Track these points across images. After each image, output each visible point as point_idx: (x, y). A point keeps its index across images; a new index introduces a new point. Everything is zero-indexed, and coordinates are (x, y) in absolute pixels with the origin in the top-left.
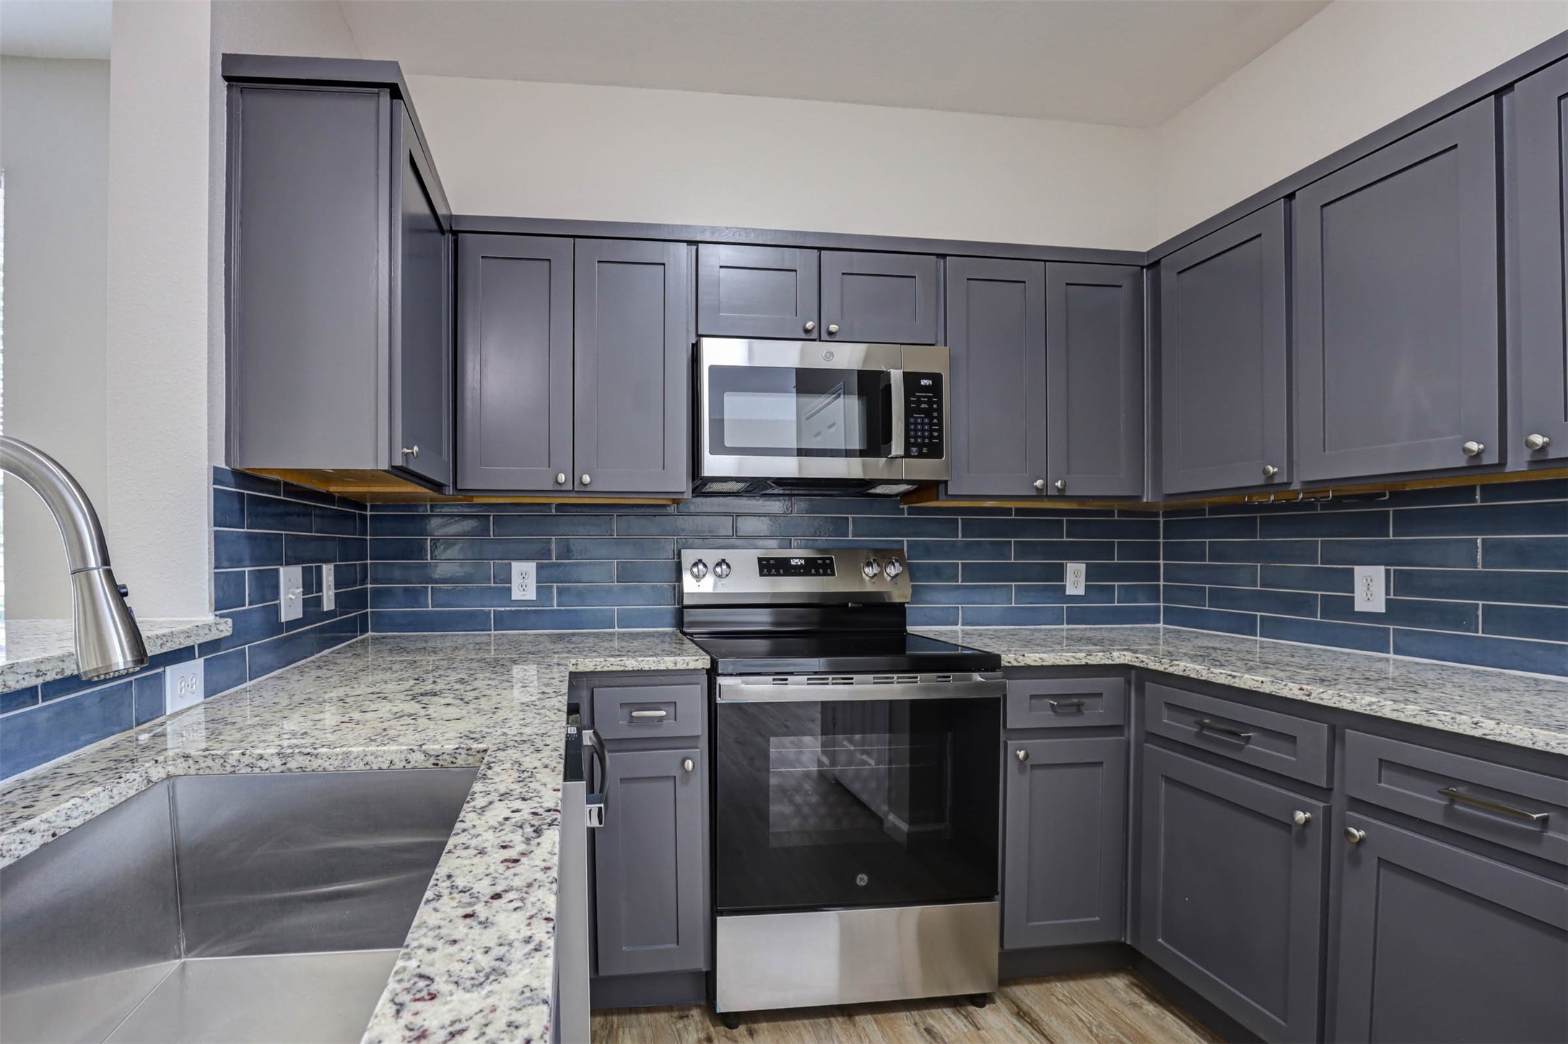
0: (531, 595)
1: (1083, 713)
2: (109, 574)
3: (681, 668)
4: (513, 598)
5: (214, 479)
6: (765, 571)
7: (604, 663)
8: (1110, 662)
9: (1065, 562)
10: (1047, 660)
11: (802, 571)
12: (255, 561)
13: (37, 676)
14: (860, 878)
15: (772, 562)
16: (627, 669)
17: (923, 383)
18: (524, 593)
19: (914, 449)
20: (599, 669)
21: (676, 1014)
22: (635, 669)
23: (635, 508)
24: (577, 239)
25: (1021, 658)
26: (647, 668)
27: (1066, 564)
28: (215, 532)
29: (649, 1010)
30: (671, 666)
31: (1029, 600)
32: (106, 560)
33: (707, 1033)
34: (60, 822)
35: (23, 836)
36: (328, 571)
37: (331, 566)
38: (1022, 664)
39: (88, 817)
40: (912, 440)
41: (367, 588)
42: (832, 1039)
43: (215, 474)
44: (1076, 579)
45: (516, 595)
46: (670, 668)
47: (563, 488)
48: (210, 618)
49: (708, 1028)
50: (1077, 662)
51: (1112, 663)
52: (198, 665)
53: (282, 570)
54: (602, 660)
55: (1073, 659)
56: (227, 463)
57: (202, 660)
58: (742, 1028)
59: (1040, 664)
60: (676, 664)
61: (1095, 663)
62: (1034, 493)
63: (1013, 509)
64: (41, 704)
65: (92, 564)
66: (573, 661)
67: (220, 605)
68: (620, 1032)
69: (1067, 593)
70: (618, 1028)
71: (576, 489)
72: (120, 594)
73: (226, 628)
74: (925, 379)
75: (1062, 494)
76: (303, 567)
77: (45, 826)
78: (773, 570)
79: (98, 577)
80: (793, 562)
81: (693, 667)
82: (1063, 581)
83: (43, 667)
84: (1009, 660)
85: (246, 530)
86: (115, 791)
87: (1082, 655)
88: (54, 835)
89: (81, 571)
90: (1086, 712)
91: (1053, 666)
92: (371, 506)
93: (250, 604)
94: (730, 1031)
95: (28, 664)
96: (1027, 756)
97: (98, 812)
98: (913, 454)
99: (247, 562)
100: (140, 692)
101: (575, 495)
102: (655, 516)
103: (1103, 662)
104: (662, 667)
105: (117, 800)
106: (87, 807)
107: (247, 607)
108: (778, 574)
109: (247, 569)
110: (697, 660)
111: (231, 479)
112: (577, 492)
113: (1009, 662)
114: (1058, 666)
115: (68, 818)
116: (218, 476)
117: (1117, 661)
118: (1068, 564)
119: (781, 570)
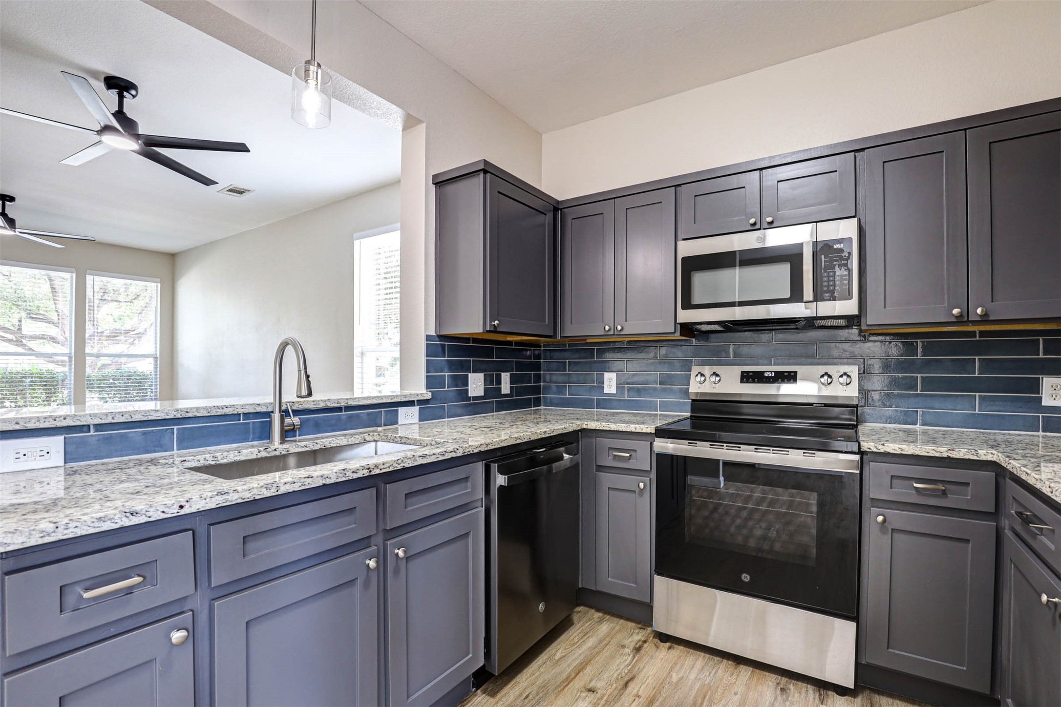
0: (613, 390)
1: (947, 497)
2: (306, 372)
3: (638, 431)
4: (605, 392)
5: (426, 339)
6: (745, 379)
7: (600, 425)
8: (975, 458)
9: (1041, 376)
10: (906, 450)
11: (771, 380)
12: (450, 370)
13: (338, 403)
14: (744, 576)
15: (751, 374)
16: (611, 429)
17: (835, 247)
18: (610, 389)
19: (827, 295)
20: (598, 428)
21: (640, 626)
22: (615, 430)
23: (670, 342)
24: (616, 199)
25: (880, 447)
26: (621, 429)
27: (1042, 378)
28: (427, 359)
29: (628, 619)
30: (633, 430)
31: (994, 408)
32: (305, 368)
33: (647, 639)
34: (327, 443)
35: (314, 444)
36: (506, 377)
37: (508, 374)
38: (882, 451)
39: (338, 445)
40: (825, 288)
41: (541, 385)
42: (714, 668)
43: (426, 337)
44: (1054, 392)
45: (606, 391)
46: (633, 431)
47: (609, 333)
48: (424, 391)
49: (650, 637)
50: (937, 455)
51: (978, 459)
52: (416, 409)
53: (470, 375)
54: (599, 423)
55: (934, 452)
56: (435, 333)
57: (418, 407)
58: (668, 644)
59: (899, 453)
60: (636, 429)
61: (957, 457)
62: (954, 320)
63: (978, 332)
64: (343, 413)
65: (302, 369)
66: (586, 423)
67: (428, 387)
68: (605, 623)
69: (1043, 404)
70: (606, 621)
71: (615, 334)
72: (308, 377)
73: (429, 396)
74: (837, 244)
75: (985, 319)
76: (484, 374)
77: (322, 443)
78: (751, 380)
79: (303, 372)
80: (766, 375)
81: (645, 432)
82: (1039, 394)
83: (340, 401)
84: (869, 447)
85: (446, 358)
86: (349, 440)
87: (943, 449)
88: (325, 446)
89: (299, 371)
90: (949, 496)
91: (912, 455)
92: (543, 345)
93: (447, 388)
94: (660, 642)
95: (334, 400)
96: (884, 521)
97: (342, 445)
98: (825, 298)
99: (446, 370)
100: (386, 415)
101: (616, 337)
102: (681, 346)
103: (967, 457)
104: (629, 430)
105: (350, 443)
106: (338, 441)
107: (446, 389)
108: (754, 382)
109: (446, 374)
110: (647, 428)
111: (437, 339)
112: (617, 335)
113: (869, 449)
114: (918, 455)
115: (330, 443)
116: (428, 338)
117: (984, 458)
118: (1044, 378)
119: (756, 380)
